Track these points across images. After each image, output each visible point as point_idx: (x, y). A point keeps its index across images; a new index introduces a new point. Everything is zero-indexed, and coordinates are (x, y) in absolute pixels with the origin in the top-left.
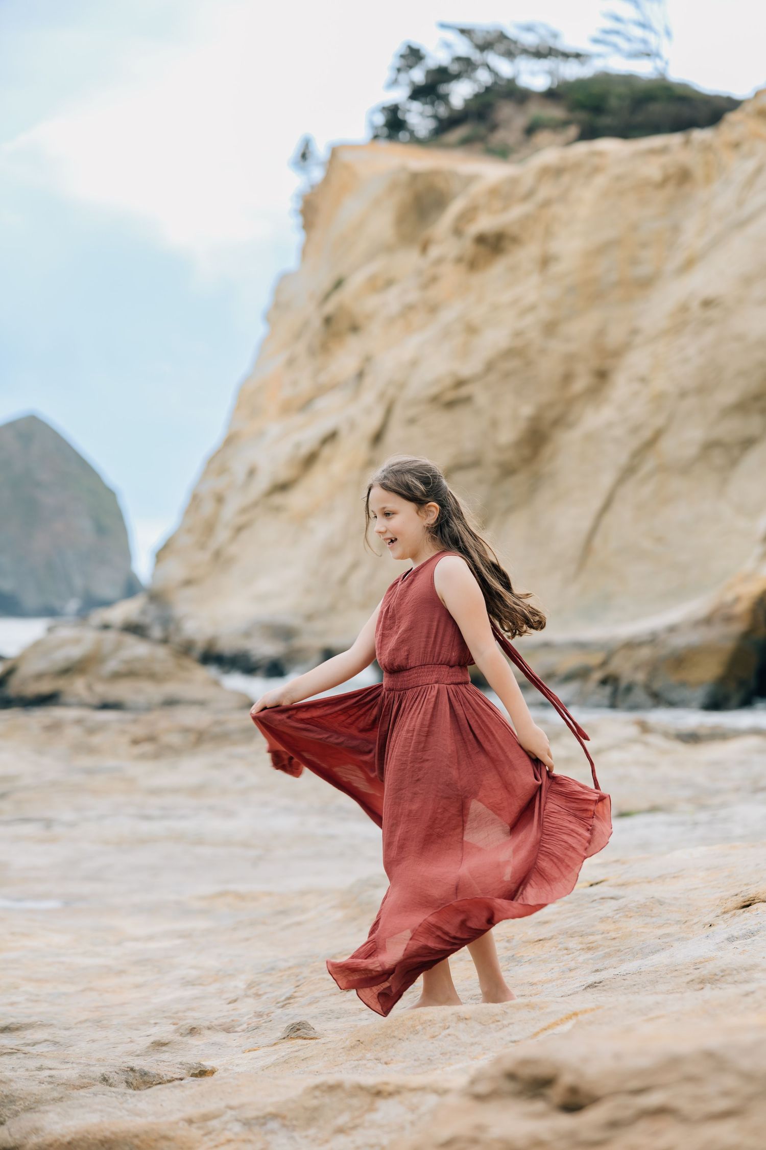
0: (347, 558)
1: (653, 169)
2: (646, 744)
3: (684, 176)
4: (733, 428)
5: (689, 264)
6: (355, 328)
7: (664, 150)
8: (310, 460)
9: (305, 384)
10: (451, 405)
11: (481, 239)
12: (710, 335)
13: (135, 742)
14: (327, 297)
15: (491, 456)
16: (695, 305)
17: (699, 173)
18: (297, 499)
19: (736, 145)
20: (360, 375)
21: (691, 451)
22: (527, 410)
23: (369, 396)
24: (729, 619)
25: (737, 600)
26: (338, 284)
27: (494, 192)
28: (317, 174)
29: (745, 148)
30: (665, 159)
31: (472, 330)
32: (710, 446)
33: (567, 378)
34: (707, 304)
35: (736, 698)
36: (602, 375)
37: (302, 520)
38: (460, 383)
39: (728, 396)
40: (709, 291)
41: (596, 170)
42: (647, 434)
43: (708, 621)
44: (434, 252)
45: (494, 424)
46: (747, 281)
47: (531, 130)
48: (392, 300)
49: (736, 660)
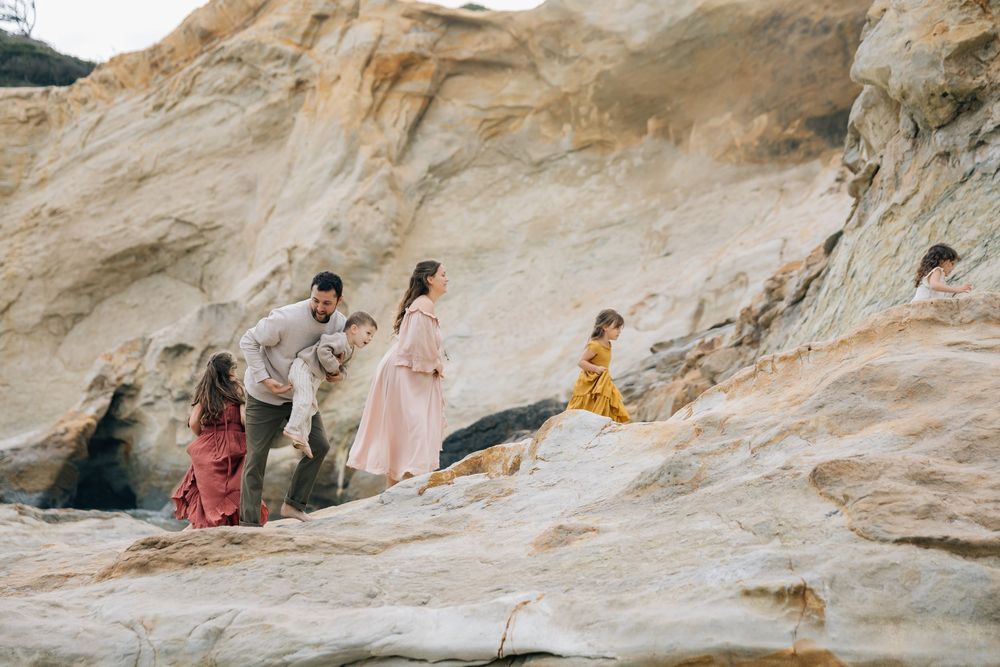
1: (19, 110)
2: (23, 522)
3: (42, 118)
4: (68, 305)
5: (42, 182)
7: (28, 97)
12: (54, 237)
16: (45, 213)
17: (54, 117)
19: (85, 101)
21: (36, 320)
24: (59, 445)
25: (67, 431)
29: (90, 105)
30: (29, 104)
32: (48, 317)
34: (53, 213)
35: (60, 503)
39: (66, 282)
40: (56, 205)
42: (2, 305)
43: (43, 445)
46: (85, 200)
49: (63, 475)
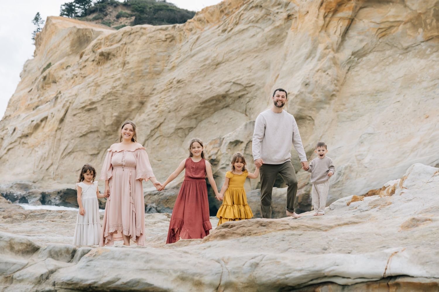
0: (50, 162)
1: (162, 35)
3: (172, 39)
4: (186, 124)
5: (173, 68)
6: (55, 82)
7: (166, 29)
8: (37, 127)
9: (35, 100)
10: (89, 110)
11: (102, 54)
12: (179, 92)
13: (4, 218)
14: (44, 70)
15: (103, 129)
16: (175, 82)
17: (178, 38)
18: (31, 140)
19: (191, 30)
20: (56, 98)
21: (172, 131)
22: (116, 114)
23: (59, 106)
26: (49, 65)
27: (107, 38)
28: (42, 26)
29: (193, 32)
30: (166, 33)
31: (98, 85)
32: (178, 129)
33: (130, 103)
34: (179, 82)
36: (142, 103)
37: (33, 148)
38: (93, 103)
39: (185, 113)
40: (180, 78)
41: (143, 34)
42: (157, 124)
44: (85, 57)
45: (104, 118)
46: (193, 75)
47: (118, 17)
48: (69, 73)
